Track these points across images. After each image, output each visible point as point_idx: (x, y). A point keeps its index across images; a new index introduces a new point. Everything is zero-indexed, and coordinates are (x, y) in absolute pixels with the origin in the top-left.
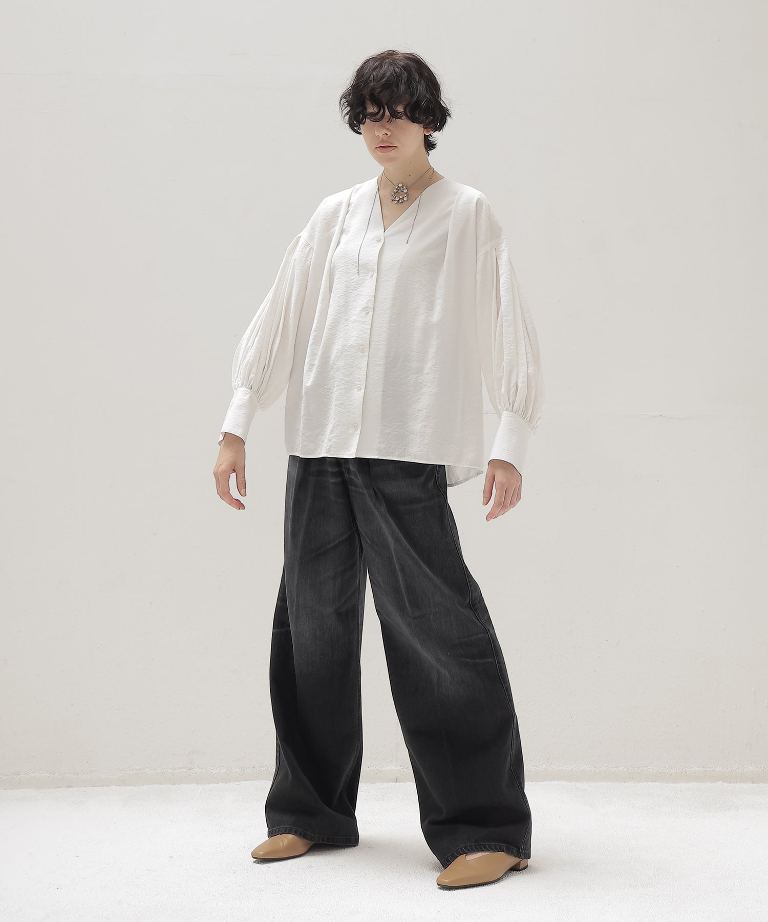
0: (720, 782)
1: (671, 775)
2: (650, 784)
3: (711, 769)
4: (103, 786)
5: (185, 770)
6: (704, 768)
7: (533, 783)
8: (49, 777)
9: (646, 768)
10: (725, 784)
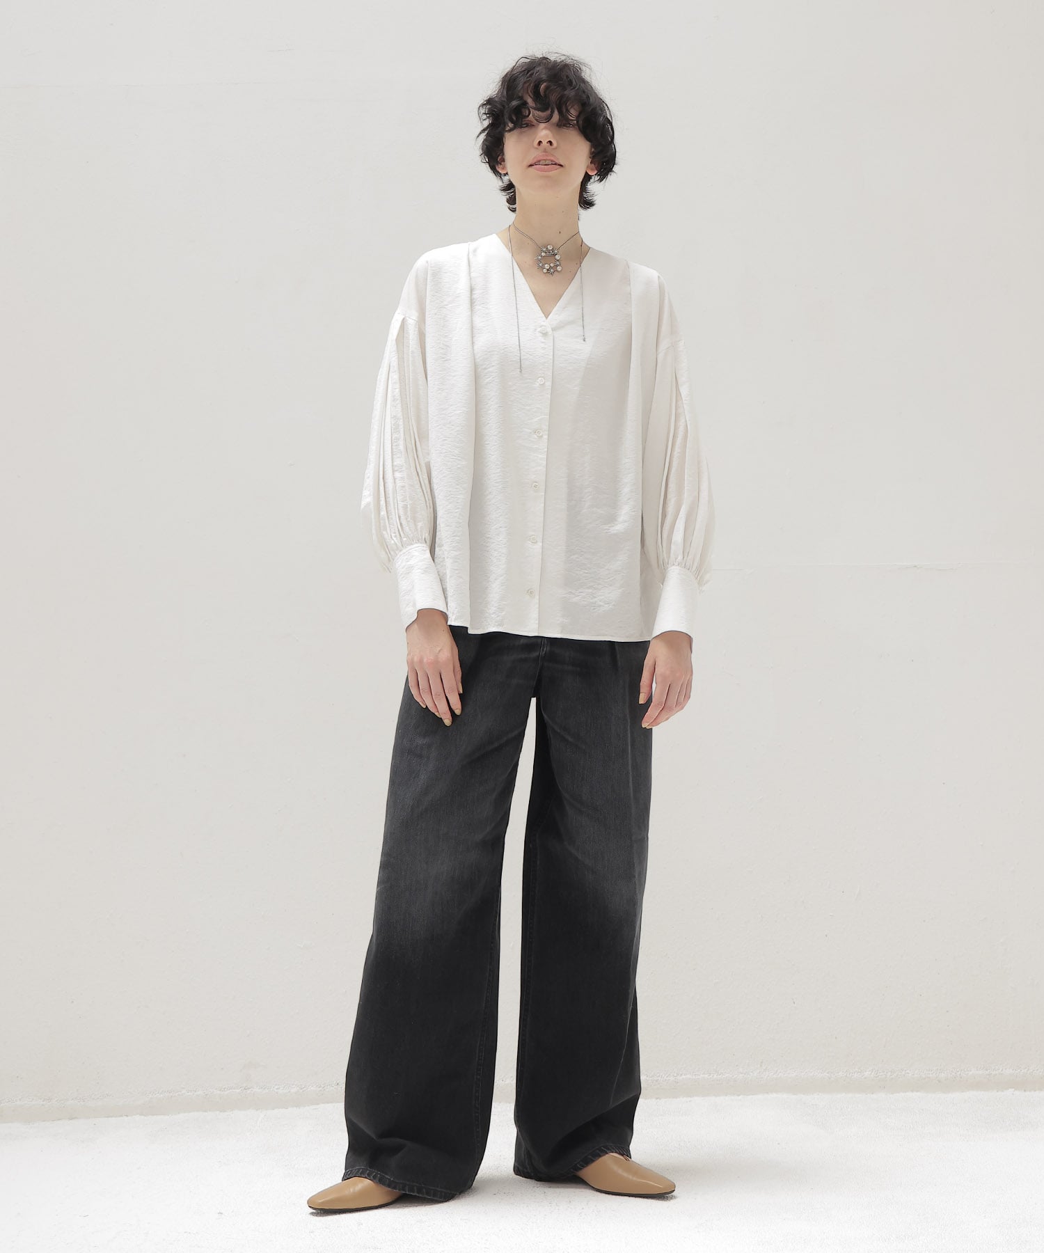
0: (1010, 1090)
3: (997, 1072)
4: (121, 1116)
5: (238, 1091)
6: (987, 1070)
7: (740, 1097)
8: (43, 1105)
9: (903, 1073)
10: (1017, 1093)
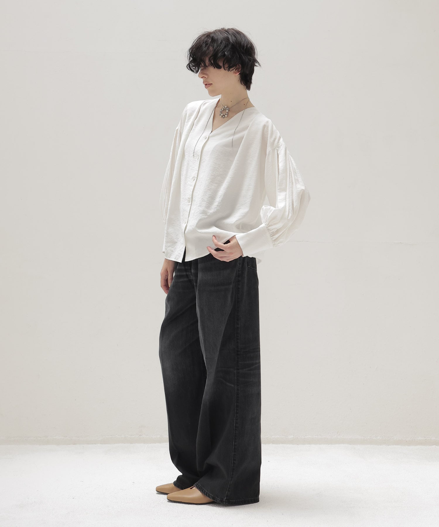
1: (407, 441)
2: (395, 446)
3: (429, 439)
4: (93, 444)
5: (137, 436)
6: (425, 438)
8: (64, 438)
9: (393, 438)
